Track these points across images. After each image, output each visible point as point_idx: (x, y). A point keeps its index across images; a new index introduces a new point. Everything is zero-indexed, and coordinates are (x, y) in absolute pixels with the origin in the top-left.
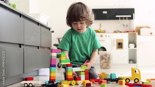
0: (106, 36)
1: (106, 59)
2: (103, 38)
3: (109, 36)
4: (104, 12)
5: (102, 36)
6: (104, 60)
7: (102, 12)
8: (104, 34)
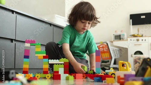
0: (142, 40)
1: (139, 63)
2: (139, 42)
3: (145, 40)
4: (142, 17)
5: (138, 40)
6: (138, 64)
7: (141, 17)
8: (140, 39)
